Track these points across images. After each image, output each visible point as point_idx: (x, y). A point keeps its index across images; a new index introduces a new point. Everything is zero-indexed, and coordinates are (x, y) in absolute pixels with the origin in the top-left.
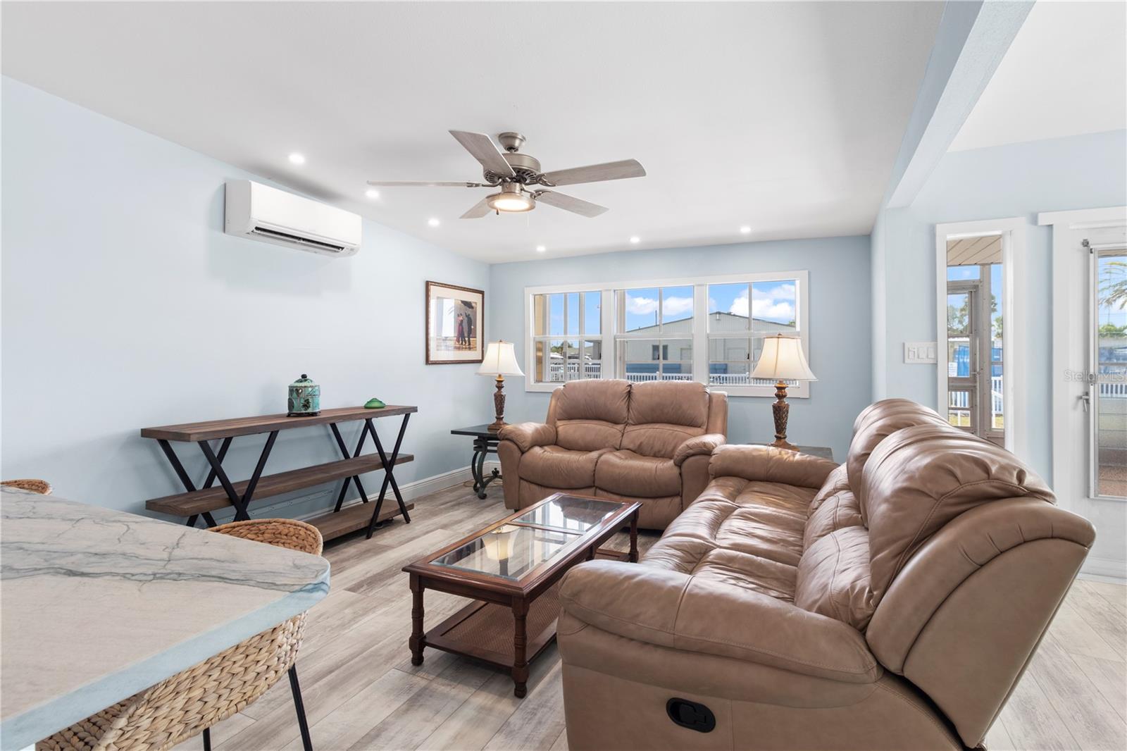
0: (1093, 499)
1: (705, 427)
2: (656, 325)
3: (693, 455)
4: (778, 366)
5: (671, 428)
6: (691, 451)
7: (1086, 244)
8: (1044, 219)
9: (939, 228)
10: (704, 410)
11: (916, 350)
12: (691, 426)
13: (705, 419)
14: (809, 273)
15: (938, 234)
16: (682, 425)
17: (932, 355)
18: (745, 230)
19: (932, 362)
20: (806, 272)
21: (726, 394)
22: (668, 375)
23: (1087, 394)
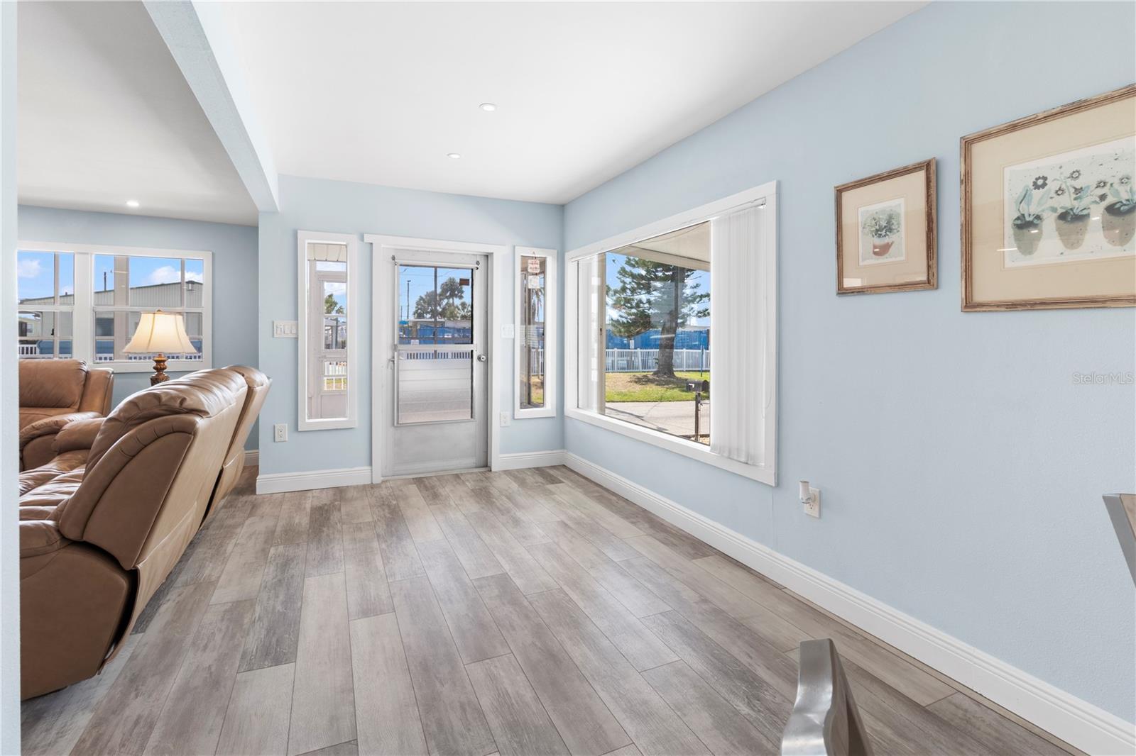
0: (397, 427)
1: (77, 407)
2: (105, 291)
3: (40, 436)
4: (152, 341)
5: (26, 412)
6: (36, 432)
7: (393, 258)
8: (368, 239)
9: (300, 234)
10: (77, 390)
11: (282, 327)
12: (57, 407)
13: (77, 399)
14: (213, 254)
15: (299, 238)
16: (44, 407)
17: (294, 331)
18: (133, 204)
19: (295, 336)
20: (211, 253)
21: (111, 370)
22: (103, 355)
23: (394, 357)
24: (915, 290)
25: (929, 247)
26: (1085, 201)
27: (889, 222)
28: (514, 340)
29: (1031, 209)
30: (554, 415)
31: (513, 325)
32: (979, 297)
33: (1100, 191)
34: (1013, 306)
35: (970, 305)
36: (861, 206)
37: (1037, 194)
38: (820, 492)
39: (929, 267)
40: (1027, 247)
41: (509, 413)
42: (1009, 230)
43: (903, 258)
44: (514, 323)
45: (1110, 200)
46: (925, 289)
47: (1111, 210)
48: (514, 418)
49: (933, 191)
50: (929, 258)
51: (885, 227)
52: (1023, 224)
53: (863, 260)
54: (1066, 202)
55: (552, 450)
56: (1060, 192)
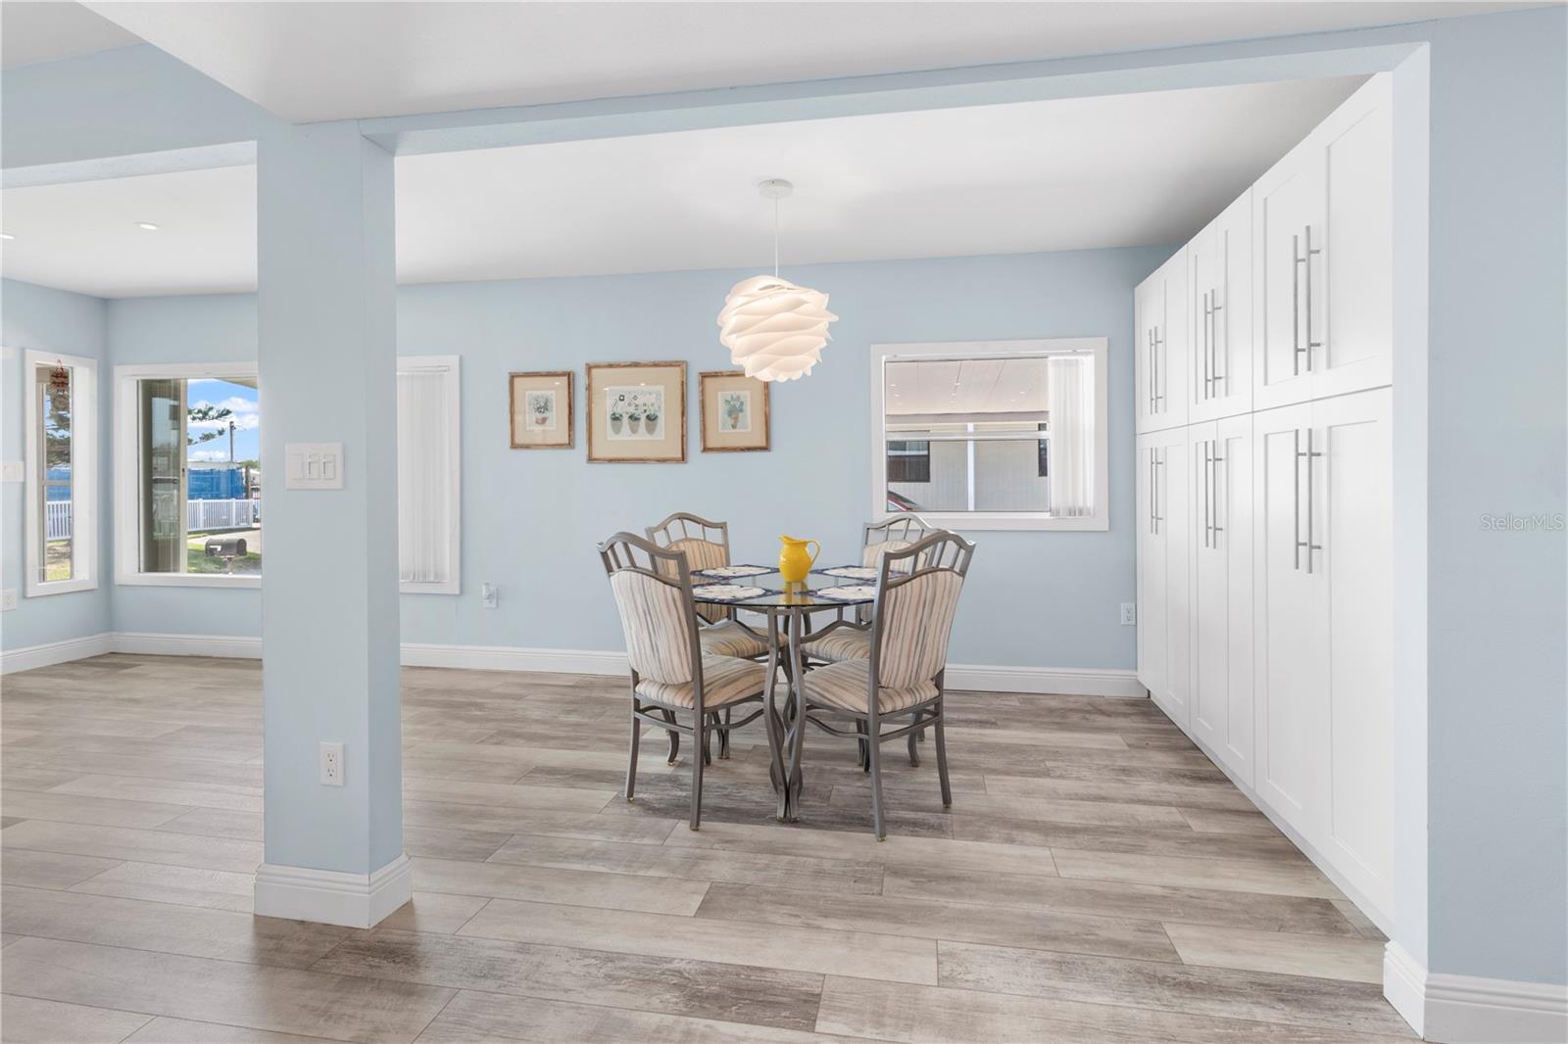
24: (561, 448)
25: (570, 424)
26: (639, 411)
27: (545, 404)
28: (24, 484)
29: (619, 411)
30: (94, 585)
31: (21, 463)
32: (596, 455)
33: (644, 408)
34: (611, 461)
35: (591, 459)
36: (528, 390)
37: (621, 403)
38: (497, 590)
39: (570, 436)
40: (617, 431)
41: (15, 591)
42: (609, 420)
43: (554, 428)
44: (24, 458)
45: (648, 413)
46: (567, 448)
47: (648, 417)
48: (24, 597)
49: (571, 390)
50: (570, 430)
51: (543, 408)
52: (616, 418)
53: (529, 426)
54: (632, 410)
55: (91, 635)
56: (629, 405)
